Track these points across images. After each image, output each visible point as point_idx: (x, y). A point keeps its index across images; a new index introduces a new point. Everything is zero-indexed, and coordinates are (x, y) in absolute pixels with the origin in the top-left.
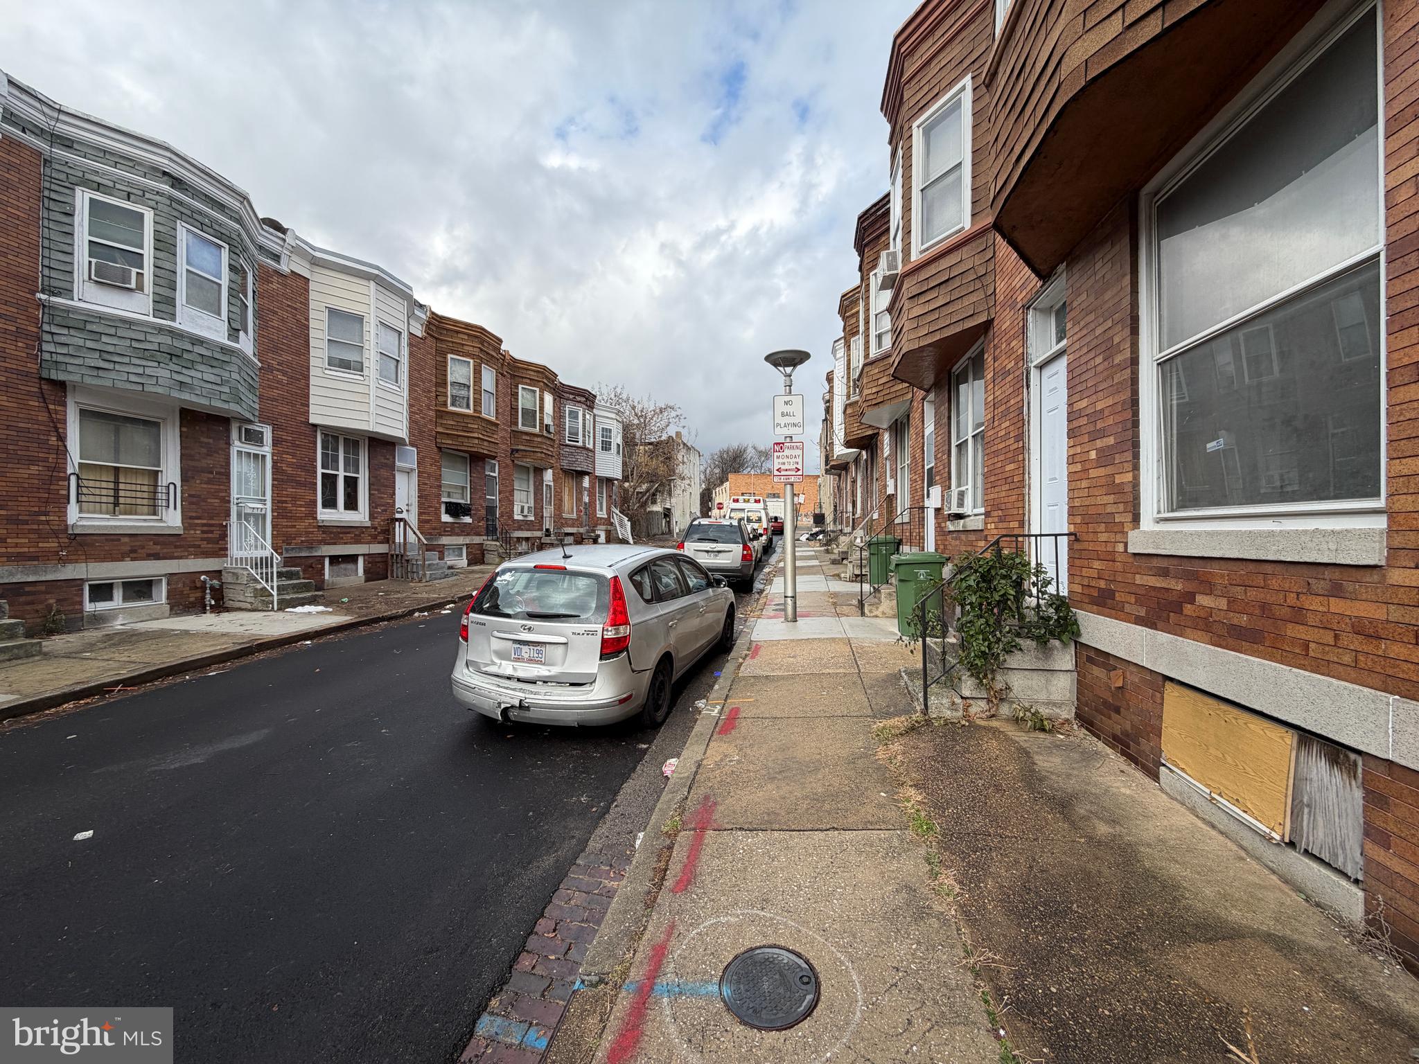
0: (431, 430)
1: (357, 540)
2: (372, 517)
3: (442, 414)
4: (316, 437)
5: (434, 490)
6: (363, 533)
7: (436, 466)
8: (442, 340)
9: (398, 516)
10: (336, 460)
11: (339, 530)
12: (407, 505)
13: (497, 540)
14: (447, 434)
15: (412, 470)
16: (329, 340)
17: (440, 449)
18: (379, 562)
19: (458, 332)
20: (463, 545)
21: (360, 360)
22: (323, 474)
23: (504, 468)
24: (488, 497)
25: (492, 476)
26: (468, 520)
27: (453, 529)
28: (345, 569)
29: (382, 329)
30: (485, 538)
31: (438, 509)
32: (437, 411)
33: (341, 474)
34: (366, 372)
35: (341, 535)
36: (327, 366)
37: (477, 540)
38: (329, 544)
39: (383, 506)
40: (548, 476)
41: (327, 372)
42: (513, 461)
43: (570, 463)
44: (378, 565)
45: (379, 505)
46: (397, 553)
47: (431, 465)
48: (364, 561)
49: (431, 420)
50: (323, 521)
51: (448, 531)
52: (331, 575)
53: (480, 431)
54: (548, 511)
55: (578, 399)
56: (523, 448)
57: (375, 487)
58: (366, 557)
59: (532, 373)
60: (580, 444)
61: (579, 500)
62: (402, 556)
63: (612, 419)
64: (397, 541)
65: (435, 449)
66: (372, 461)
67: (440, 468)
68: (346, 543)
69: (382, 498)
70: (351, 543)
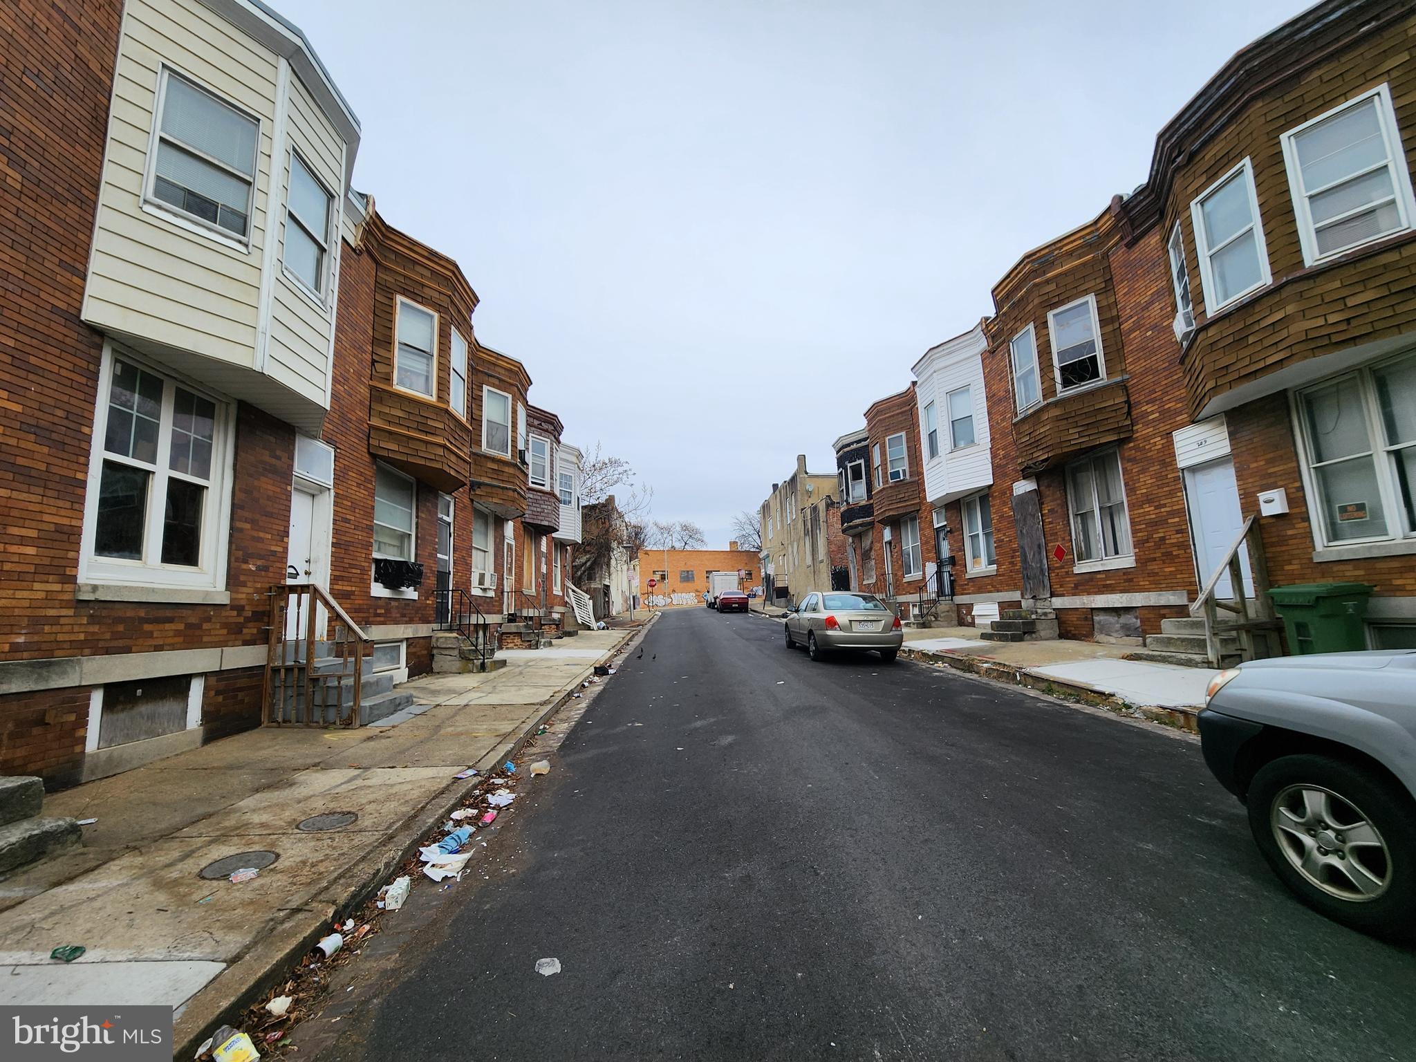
0: (361, 421)
1: (192, 639)
2: (233, 580)
3: (381, 395)
4: (98, 362)
5: (360, 535)
6: (208, 619)
7: (366, 489)
8: (387, 269)
9: (290, 582)
10: (148, 434)
11: (142, 613)
12: (308, 561)
13: (450, 630)
14: (390, 433)
15: (322, 489)
16: (162, 140)
17: (374, 457)
18: (241, 689)
19: (415, 262)
20: (401, 641)
21: (241, 209)
22: (107, 464)
23: (462, 510)
24: (439, 555)
25: (445, 521)
26: (410, 593)
27: (388, 611)
28: (151, 717)
29: (294, 164)
30: (436, 626)
31: (365, 571)
32: (372, 388)
33: (161, 474)
34: (254, 237)
35: (147, 627)
36: (150, 196)
37: (423, 630)
38: (108, 651)
39: (261, 557)
40: (509, 528)
41: (147, 208)
42: (472, 501)
43: (534, 514)
44: (240, 695)
45: (252, 556)
46: (290, 663)
47: (359, 485)
48: (206, 689)
49: (361, 403)
50: (95, 588)
51: (379, 615)
52: (106, 737)
53: (446, 434)
54: (510, 582)
55: (545, 426)
56: (487, 481)
57: (246, 514)
58: (213, 680)
59: (503, 371)
60: (547, 488)
61: (538, 568)
62: (302, 669)
63: (572, 463)
64: (291, 635)
65: (367, 458)
66: (242, 454)
67: (372, 496)
68: (158, 648)
69: (260, 540)
70: (173, 647)
